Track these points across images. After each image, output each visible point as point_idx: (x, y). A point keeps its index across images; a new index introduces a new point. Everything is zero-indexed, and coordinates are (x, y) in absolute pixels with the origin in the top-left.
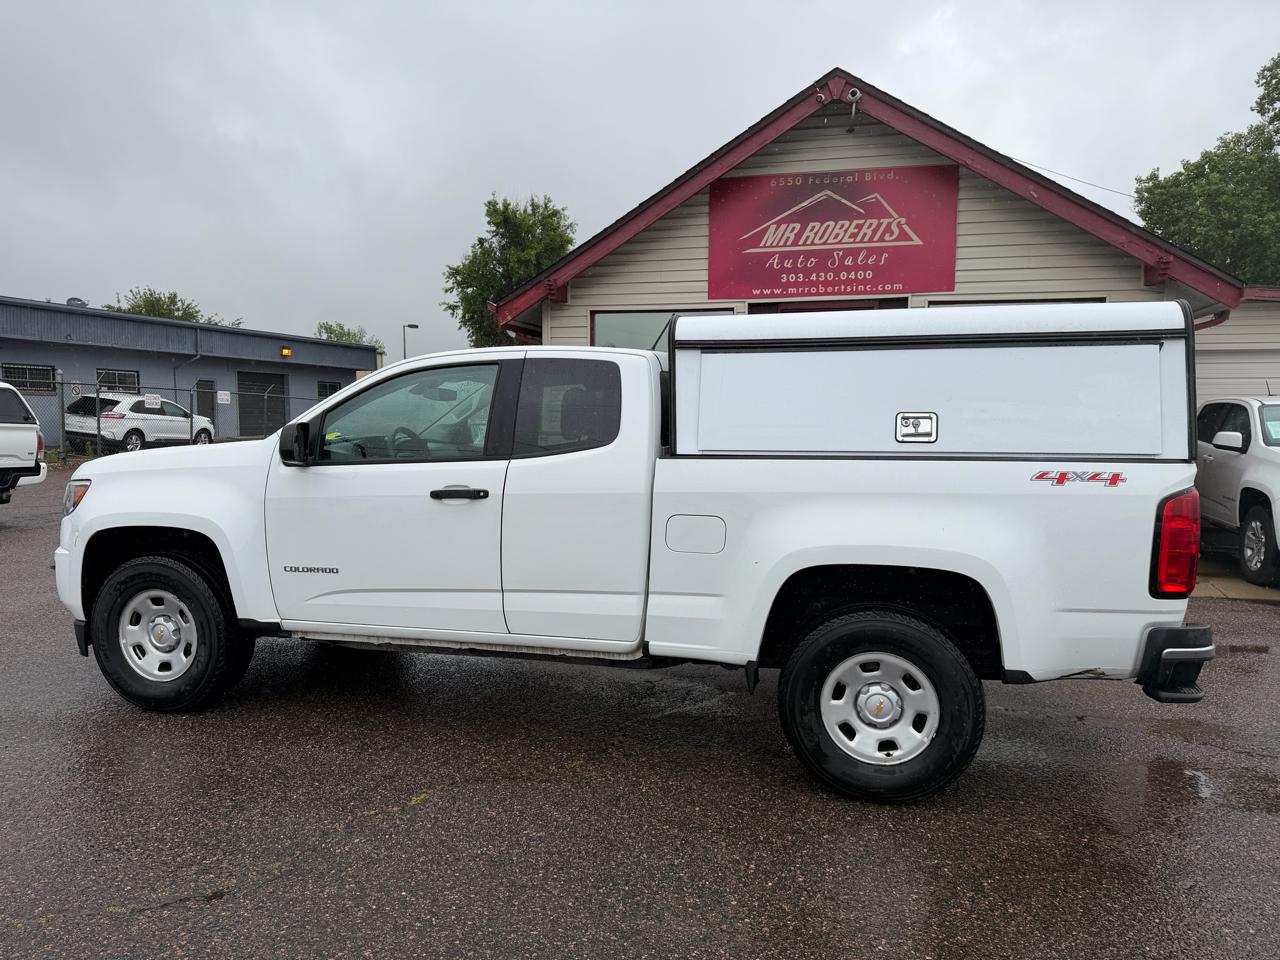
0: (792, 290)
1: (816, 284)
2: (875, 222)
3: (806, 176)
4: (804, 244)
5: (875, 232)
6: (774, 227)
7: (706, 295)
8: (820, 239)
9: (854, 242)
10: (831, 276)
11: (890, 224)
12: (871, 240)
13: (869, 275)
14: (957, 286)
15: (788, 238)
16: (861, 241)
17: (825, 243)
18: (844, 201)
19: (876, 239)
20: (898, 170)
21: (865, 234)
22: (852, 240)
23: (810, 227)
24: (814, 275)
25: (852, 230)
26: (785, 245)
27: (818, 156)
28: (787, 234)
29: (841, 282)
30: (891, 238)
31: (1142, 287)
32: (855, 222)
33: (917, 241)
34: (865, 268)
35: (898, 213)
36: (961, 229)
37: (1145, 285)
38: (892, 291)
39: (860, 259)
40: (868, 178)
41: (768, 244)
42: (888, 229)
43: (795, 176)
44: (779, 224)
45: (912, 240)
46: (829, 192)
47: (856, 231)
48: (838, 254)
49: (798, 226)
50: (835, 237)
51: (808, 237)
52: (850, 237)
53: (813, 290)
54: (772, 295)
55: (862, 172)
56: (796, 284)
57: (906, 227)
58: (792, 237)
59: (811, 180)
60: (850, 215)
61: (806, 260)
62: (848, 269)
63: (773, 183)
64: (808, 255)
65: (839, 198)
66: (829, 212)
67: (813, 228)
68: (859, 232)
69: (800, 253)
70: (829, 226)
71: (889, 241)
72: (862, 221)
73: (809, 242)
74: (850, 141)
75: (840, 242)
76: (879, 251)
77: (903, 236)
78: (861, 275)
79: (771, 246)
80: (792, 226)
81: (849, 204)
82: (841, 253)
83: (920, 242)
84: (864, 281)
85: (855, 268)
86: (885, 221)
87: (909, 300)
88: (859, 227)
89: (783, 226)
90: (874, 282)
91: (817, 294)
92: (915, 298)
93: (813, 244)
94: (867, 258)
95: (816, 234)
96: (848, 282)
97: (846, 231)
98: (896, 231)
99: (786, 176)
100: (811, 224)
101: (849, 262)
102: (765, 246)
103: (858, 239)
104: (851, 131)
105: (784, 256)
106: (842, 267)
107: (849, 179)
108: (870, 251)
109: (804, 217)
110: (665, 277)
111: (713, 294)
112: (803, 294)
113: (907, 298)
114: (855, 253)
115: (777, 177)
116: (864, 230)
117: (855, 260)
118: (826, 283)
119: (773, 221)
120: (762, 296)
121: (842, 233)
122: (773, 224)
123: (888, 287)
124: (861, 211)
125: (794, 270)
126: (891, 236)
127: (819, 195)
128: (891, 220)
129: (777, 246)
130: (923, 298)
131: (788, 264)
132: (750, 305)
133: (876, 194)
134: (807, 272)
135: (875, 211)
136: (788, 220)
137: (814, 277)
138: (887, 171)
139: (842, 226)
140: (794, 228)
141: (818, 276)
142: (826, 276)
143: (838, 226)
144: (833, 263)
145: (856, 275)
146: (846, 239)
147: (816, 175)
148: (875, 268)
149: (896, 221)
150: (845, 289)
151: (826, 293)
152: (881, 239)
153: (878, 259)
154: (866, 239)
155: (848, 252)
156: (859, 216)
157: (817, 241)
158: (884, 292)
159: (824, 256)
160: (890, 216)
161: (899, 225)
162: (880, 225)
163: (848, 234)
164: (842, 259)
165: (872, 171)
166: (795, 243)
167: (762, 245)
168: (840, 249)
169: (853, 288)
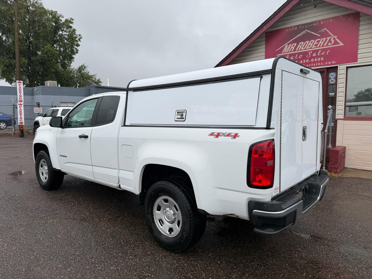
2: (325, 39)
3: (298, 26)
5: (324, 43)
9: (316, 48)
10: (308, 61)
11: (330, 39)
12: (323, 46)
13: (322, 59)
14: (358, 60)
15: (292, 49)
16: (319, 47)
17: (305, 49)
18: (312, 33)
19: (325, 45)
20: (333, 18)
21: (321, 44)
22: (316, 47)
23: (300, 44)
24: (302, 61)
25: (316, 43)
26: (291, 51)
27: (302, 18)
28: (292, 48)
29: (312, 63)
30: (331, 44)
32: (317, 40)
33: (341, 44)
34: (320, 57)
35: (334, 34)
36: (360, 37)
38: (331, 64)
39: (318, 54)
40: (322, 23)
41: (285, 52)
42: (330, 41)
43: (295, 26)
44: (289, 44)
45: (339, 44)
46: (307, 31)
47: (317, 43)
48: (310, 53)
49: (295, 44)
50: (309, 46)
51: (299, 48)
55: (319, 21)
57: (337, 40)
58: (293, 48)
59: (300, 27)
60: (315, 38)
61: (298, 56)
62: (314, 58)
63: (287, 30)
64: (299, 54)
65: (310, 32)
66: (307, 37)
67: (301, 44)
68: (318, 43)
69: (296, 54)
70: (307, 43)
71: (330, 46)
72: (320, 39)
73: (299, 49)
74: (315, 10)
75: (311, 48)
76: (325, 50)
77: (336, 43)
78: (319, 59)
79: (286, 52)
80: (293, 44)
81: (314, 34)
82: (311, 52)
83: (343, 45)
84: (321, 61)
85: (317, 57)
86: (328, 38)
87: (339, 66)
88: (318, 42)
89: (290, 45)
90: (324, 62)
92: (341, 66)
93: (301, 50)
94: (321, 53)
95: (302, 46)
96: (314, 62)
97: (313, 44)
98: (333, 41)
99: (291, 27)
100: (300, 43)
101: (314, 55)
102: (284, 53)
103: (318, 46)
104: (316, 6)
105: (290, 55)
106: (312, 57)
107: (315, 24)
108: (323, 50)
109: (298, 41)
113: (337, 66)
114: (317, 51)
115: (288, 28)
116: (320, 42)
117: (317, 54)
118: (306, 64)
119: (287, 43)
121: (312, 44)
122: (286, 45)
123: (330, 63)
124: (320, 36)
125: (295, 60)
127: (303, 32)
128: (331, 37)
129: (288, 52)
130: (345, 66)
131: (292, 58)
133: (325, 29)
134: (299, 60)
135: (325, 35)
136: (292, 43)
138: (329, 19)
139: (312, 42)
140: (294, 45)
141: (303, 61)
142: (306, 61)
143: (310, 42)
144: (308, 56)
145: (317, 59)
146: (313, 47)
147: (302, 25)
148: (325, 56)
149: (333, 37)
150: (313, 65)
152: (327, 45)
153: (326, 53)
154: (321, 46)
155: (314, 51)
156: (318, 37)
157: (302, 49)
158: (328, 65)
159: (305, 54)
160: (330, 36)
161: (334, 39)
162: (326, 40)
163: (314, 45)
164: (312, 54)
165: (323, 20)
166: (294, 50)
167: (283, 52)
168: (311, 51)
169: (316, 65)
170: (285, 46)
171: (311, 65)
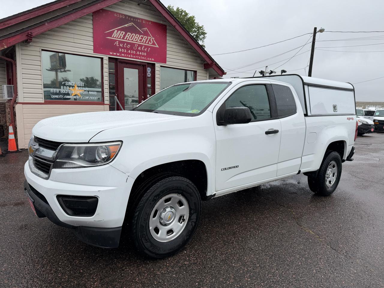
0: (123, 55)
1: (130, 54)
2: (146, 37)
3: (126, 16)
4: (126, 39)
5: (146, 40)
6: (116, 31)
7: (93, 51)
8: (131, 39)
9: (141, 42)
10: (134, 52)
11: (150, 39)
12: (145, 43)
13: (145, 54)
14: (167, 62)
15: (121, 36)
16: (143, 43)
17: (132, 41)
18: (137, 28)
19: (147, 43)
20: (152, 22)
21: (144, 41)
22: (140, 41)
23: (128, 34)
24: (130, 51)
25: (140, 38)
26: (120, 38)
27: (128, 10)
29: (137, 55)
30: (151, 44)
32: (141, 36)
33: (157, 46)
34: (144, 52)
35: (152, 36)
37: (204, 69)
38: (151, 61)
39: (143, 48)
40: (144, 22)
41: (115, 37)
42: (150, 41)
43: (122, 15)
44: (118, 30)
45: (156, 45)
46: (133, 23)
47: (141, 39)
48: (136, 45)
49: (124, 33)
50: (135, 39)
51: (127, 37)
52: (139, 40)
53: (129, 56)
54: (116, 55)
55: (142, 20)
56: (124, 53)
57: (154, 41)
58: (122, 36)
59: (127, 18)
60: (140, 34)
61: (127, 45)
62: (140, 51)
63: (115, 15)
64: (128, 43)
65: (136, 26)
68: (142, 39)
69: (125, 42)
70: (133, 35)
71: (150, 45)
72: (143, 36)
74: (138, 8)
75: (137, 41)
76: (148, 47)
77: (154, 44)
78: (143, 54)
79: (115, 38)
80: (122, 32)
81: (139, 29)
82: (137, 45)
83: (158, 47)
84: (144, 56)
86: (149, 38)
87: (156, 64)
89: (119, 32)
90: (147, 56)
91: (130, 58)
92: (157, 64)
93: (129, 40)
94: (144, 48)
95: (130, 37)
96: (139, 55)
97: (138, 38)
99: (120, 14)
100: (128, 33)
101: (139, 48)
102: (113, 37)
104: (139, 5)
105: (120, 42)
106: (137, 50)
107: (139, 21)
108: (146, 47)
109: (126, 30)
110: (76, 41)
111: (95, 51)
112: (126, 57)
113: (155, 64)
114: (141, 46)
115: (117, 13)
117: (141, 48)
118: (133, 54)
120: (113, 55)
121: (137, 38)
122: (116, 30)
124: (143, 32)
125: (123, 48)
126: (151, 43)
127: (130, 24)
128: (151, 38)
129: (118, 38)
130: (159, 64)
131: (121, 45)
132: (109, 58)
133: (146, 28)
134: (128, 50)
135: (146, 34)
136: (121, 30)
137: (129, 52)
138: (149, 21)
141: (131, 52)
143: (136, 36)
144: (135, 48)
146: (138, 41)
147: (129, 17)
148: (147, 52)
150: (139, 57)
151: (133, 58)
152: (148, 43)
153: (147, 50)
155: (139, 45)
157: (130, 39)
158: (149, 60)
159: (133, 45)
160: (150, 37)
161: (152, 39)
162: (148, 38)
163: (139, 39)
164: (138, 47)
165: (145, 20)
166: (123, 38)
167: (112, 36)
168: (137, 44)
169: (141, 57)
170: (114, 31)
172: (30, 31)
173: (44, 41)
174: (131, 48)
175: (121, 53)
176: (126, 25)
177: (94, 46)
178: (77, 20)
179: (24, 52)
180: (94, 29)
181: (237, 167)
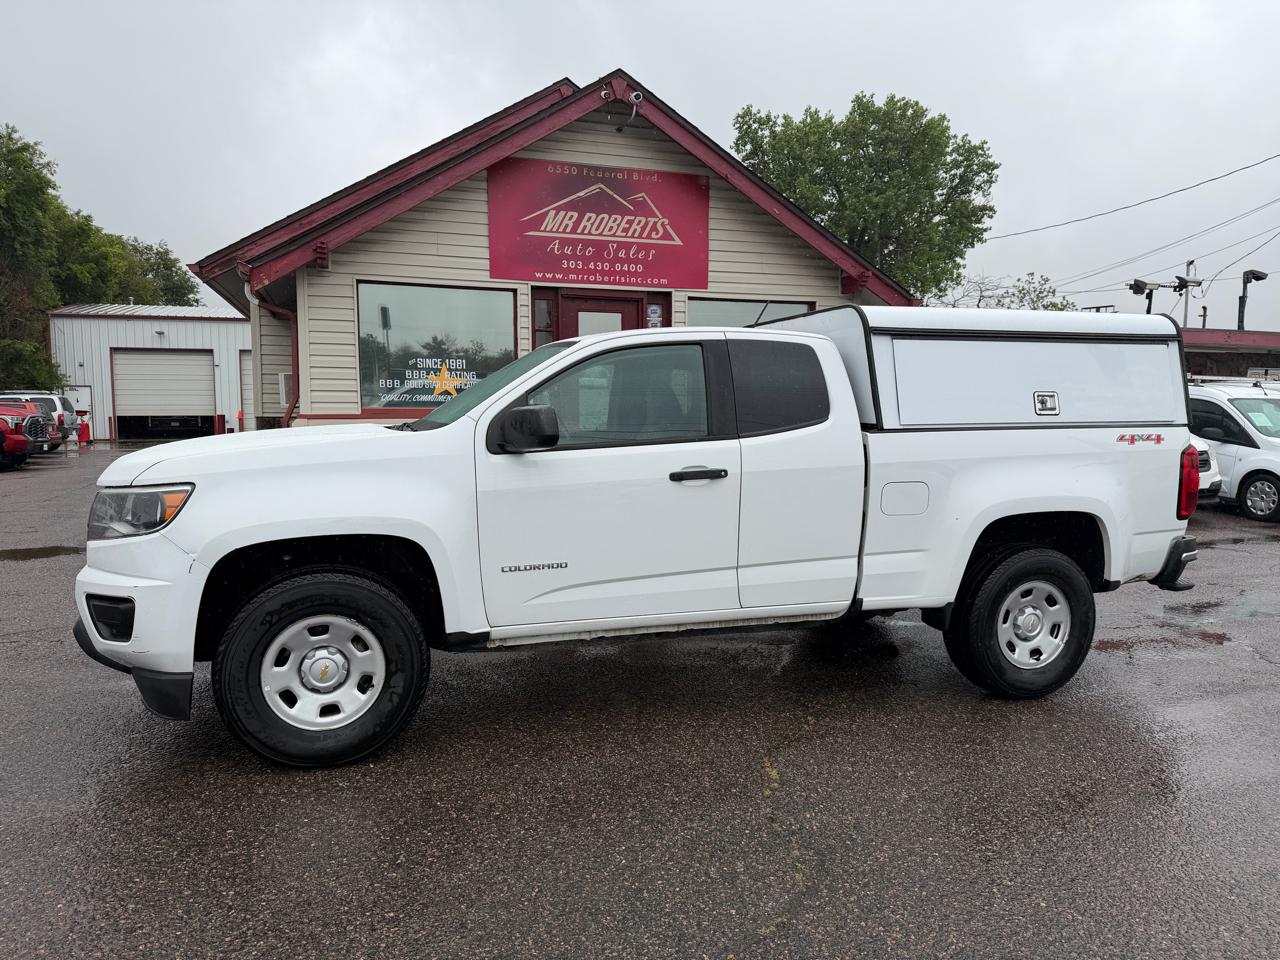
0: (573, 276)
1: (594, 272)
2: (643, 220)
3: (580, 167)
4: (582, 233)
5: (643, 229)
6: (552, 213)
7: (488, 273)
8: (597, 230)
9: (626, 237)
10: (607, 266)
11: (655, 223)
12: (640, 237)
13: (640, 268)
14: (710, 284)
15: (567, 225)
16: (632, 236)
17: (600, 234)
18: (615, 196)
19: (645, 235)
20: (661, 174)
21: (635, 230)
22: (624, 234)
23: (586, 217)
24: (592, 263)
26: (564, 232)
27: (591, 149)
28: (566, 221)
29: (615, 273)
30: (657, 237)
31: (840, 295)
32: (627, 218)
33: (678, 242)
34: (636, 262)
35: (661, 213)
36: (712, 235)
37: (843, 293)
38: (659, 285)
39: (631, 253)
40: (635, 177)
41: (548, 229)
42: (654, 228)
43: (571, 165)
44: (558, 210)
45: (674, 240)
46: (602, 186)
47: (628, 226)
48: (612, 246)
49: (576, 215)
50: (610, 230)
51: (585, 227)
52: (622, 231)
53: (592, 278)
54: (554, 280)
55: (630, 171)
56: (576, 271)
57: (668, 227)
58: (571, 225)
59: (585, 172)
60: (623, 212)
61: (584, 249)
62: (622, 261)
63: (550, 169)
64: (587, 243)
65: (611, 193)
66: (600, 205)
67: (590, 218)
68: (630, 227)
69: (580, 240)
70: (603, 218)
71: (655, 239)
72: (632, 218)
73: (586, 232)
74: (619, 140)
75: (614, 235)
76: (646, 247)
77: (666, 236)
78: (633, 268)
79: (551, 231)
80: (570, 214)
81: (620, 199)
82: (615, 246)
83: (680, 243)
84: (636, 274)
85: (628, 261)
86: (652, 220)
87: (673, 293)
88: (630, 223)
89: (562, 213)
90: (646, 274)
91: (595, 282)
92: (677, 293)
93: (590, 233)
94: (637, 252)
95: (592, 224)
96: (622, 273)
97: (619, 225)
98: (661, 231)
99: (563, 164)
100: (588, 215)
101: (622, 254)
102: (545, 231)
103: (630, 234)
104: (619, 130)
105: (564, 242)
106: (617, 259)
107: (620, 176)
108: (641, 247)
109: (581, 207)
110: (443, 250)
111: (495, 272)
112: (582, 282)
113: (670, 294)
114: (627, 246)
115: (554, 163)
116: (634, 226)
117: (627, 253)
118: (603, 273)
119: (553, 206)
120: (544, 279)
121: (615, 228)
122: (552, 209)
123: (656, 281)
124: (632, 207)
125: (574, 257)
126: (657, 234)
127: (594, 187)
128: (656, 220)
129: (557, 232)
130: (684, 293)
131: (568, 251)
132: (532, 287)
133: (643, 194)
134: (586, 261)
135: (641, 209)
136: (568, 207)
137: (592, 266)
138: (650, 173)
139: (616, 219)
140: (572, 216)
141: (596, 265)
142: (602, 266)
143: (612, 219)
144: (609, 254)
145: (629, 267)
146: (619, 233)
147: (590, 168)
148: (644, 262)
149: (661, 221)
150: (620, 279)
151: (603, 282)
152: (649, 237)
153: (647, 255)
154: (636, 235)
155: (621, 245)
156: (629, 212)
157: (593, 231)
158: (653, 285)
159: (601, 247)
160: (655, 216)
161: (663, 225)
162: (647, 223)
163: (621, 228)
164: (616, 251)
165: (639, 171)
166: (574, 231)
167: (542, 228)
168: (614, 242)
169: (626, 279)
170: (547, 213)
171: (615, 279)
172: (322, 239)
173: (362, 258)
174: (598, 256)
175: (569, 271)
176: (581, 194)
177: (492, 260)
178: (443, 195)
179: (315, 291)
180: (491, 214)
181: (560, 566)
